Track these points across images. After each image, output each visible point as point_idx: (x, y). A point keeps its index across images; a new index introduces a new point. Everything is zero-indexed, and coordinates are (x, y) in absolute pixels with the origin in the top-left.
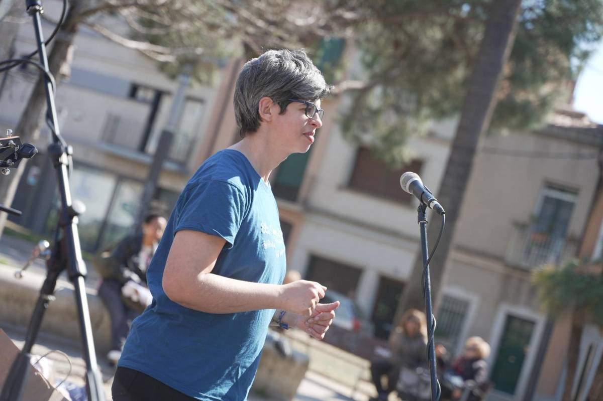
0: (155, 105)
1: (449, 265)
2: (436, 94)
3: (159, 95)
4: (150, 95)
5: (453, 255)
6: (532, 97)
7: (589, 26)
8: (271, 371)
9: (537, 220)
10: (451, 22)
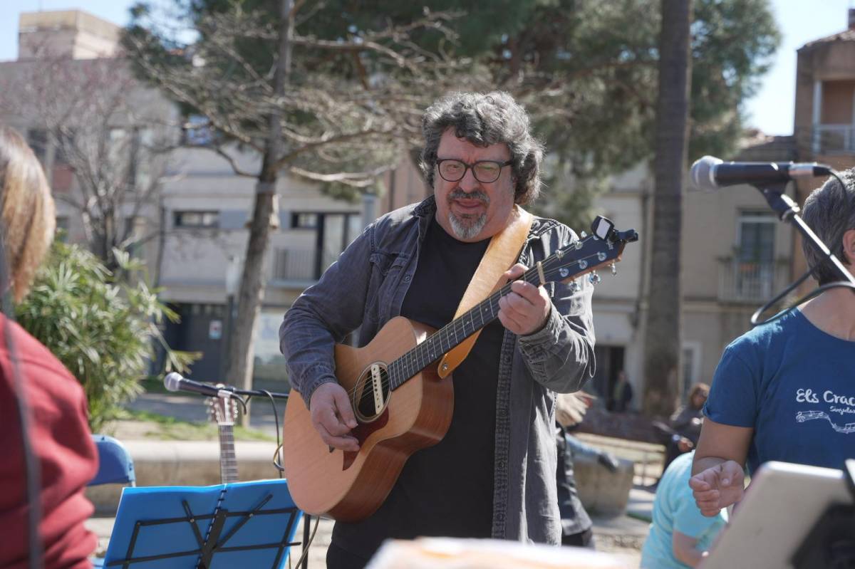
0: (320, 229)
1: (683, 319)
2: (615, 149)
3: (321, 217)
4: (312, 221)
5: (685, 307)
6: (717, 128)
7: (760, 40)
8: (597, 486)
9: (739, 251)
10: (612, 71)
